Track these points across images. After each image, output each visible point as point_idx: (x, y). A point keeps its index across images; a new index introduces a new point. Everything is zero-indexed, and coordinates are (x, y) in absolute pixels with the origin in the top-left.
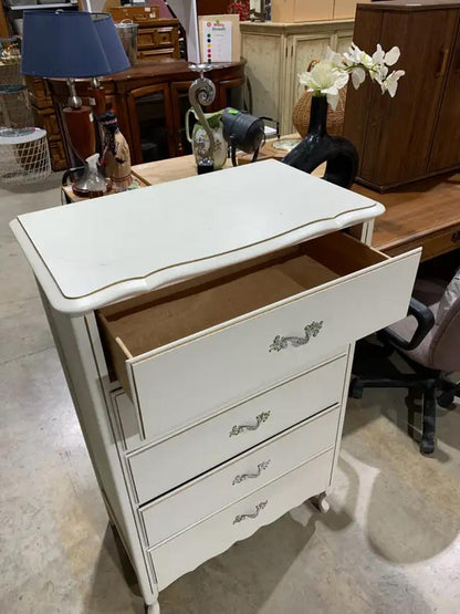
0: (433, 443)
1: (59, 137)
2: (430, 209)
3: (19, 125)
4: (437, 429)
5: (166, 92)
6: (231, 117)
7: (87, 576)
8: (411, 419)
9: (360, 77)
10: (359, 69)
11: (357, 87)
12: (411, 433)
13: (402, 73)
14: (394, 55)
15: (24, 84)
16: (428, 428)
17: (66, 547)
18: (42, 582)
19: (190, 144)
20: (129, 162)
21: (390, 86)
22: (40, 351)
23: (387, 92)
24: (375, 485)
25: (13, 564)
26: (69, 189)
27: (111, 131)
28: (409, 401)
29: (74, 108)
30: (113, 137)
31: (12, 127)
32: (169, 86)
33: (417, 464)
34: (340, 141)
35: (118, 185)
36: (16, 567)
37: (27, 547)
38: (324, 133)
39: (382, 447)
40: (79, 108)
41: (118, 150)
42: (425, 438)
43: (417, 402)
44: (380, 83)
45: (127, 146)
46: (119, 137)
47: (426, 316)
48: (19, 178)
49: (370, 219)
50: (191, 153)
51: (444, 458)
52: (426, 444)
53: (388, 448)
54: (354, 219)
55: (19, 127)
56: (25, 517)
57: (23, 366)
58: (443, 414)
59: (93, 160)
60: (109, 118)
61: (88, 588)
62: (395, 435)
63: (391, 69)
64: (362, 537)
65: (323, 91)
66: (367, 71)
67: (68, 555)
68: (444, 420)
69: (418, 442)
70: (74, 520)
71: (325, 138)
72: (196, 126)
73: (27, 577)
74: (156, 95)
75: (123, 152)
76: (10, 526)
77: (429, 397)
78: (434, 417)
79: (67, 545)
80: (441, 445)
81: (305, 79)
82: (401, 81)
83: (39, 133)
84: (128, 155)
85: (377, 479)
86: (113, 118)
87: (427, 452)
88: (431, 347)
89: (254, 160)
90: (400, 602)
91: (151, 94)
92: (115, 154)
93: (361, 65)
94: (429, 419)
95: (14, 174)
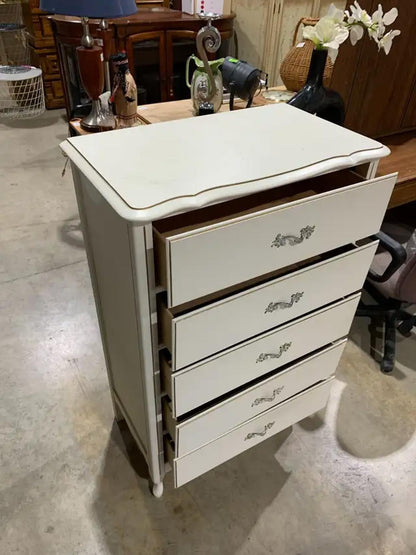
0: (392, 364)
1: (58, 76)
2: (404, 160)
3: (15, 63)
4: (396, 352)
5: (162, 39)
6: (231, 65)
7: (99, 461)
8: (373, 344)
9: (359, 33)
10: (357, 26)
11: (354, 43)
12: (372, 354)
13: (397, 32)
14: (392, 15)
15: (22, 23)
16: (389, 350)
17: (79, 437)
18: (60, 464)
19: (189, 89)
20: (136, 102)
21: (386, 44)
22: (45, 271)
23: (382, 49)
24: (342, 396)
25: (33, 450)
26: (76, 124)
27: (123, 70)
28: (372, 328)
29: (86, 47)
30: (124, 77)
31: (9, 64)
32: (165, 33)
33: (377, 380)
34: (331, 93)
35: (125, 123)
36: (36, 452)
37: (44, 436)
38: (320, 83)
39: (349, 365)
40: (91, 48)
41: (128, 89)
42: (386, 358)
43: (378, 329)
44: (377, 41)
45: (135, 86)
46: (129, 78)
47: (400, 253)
48: (15, 114)
49: (376, 159)
50: (189, 97)
51: (401, 376)
52: (386, 364)
53: (353, 366)
54: (364, 158)
55: (16, 64)
56: (41, 411)
57: (31, 283)
58: (401, 340)
59: (105, 97)
60: (121, 59)
61: (99, 471)
62: (360, 356)
63: (388, 28)
64: (332, 437)
65: (325, 45)
66: (366, 29)
67: (81, 444)
68: (402, 345)
69: (379, 362)
70: (84, 416)
71: (321, 90)
72: (196, 72)
73: (46, 461)
74: (148, 43)
75: (132, 91)
76: (29, 418)
77: (390, 326)
78: (394, 341)
79: (79, 436)
80: (397, 365)
81: (307, 32)
82: (396, 40)
83: (35, 72)
84: (136, 95)
85: (344, 391)
86: (124, 59)
87: (386, 370)
88: (398, 281)
89: (248, 106)
90: (363, 489)
91: (145, 41)
92: (125, 93)
93: (360, 23)
94: (390, 343)
95: (11, 110)
